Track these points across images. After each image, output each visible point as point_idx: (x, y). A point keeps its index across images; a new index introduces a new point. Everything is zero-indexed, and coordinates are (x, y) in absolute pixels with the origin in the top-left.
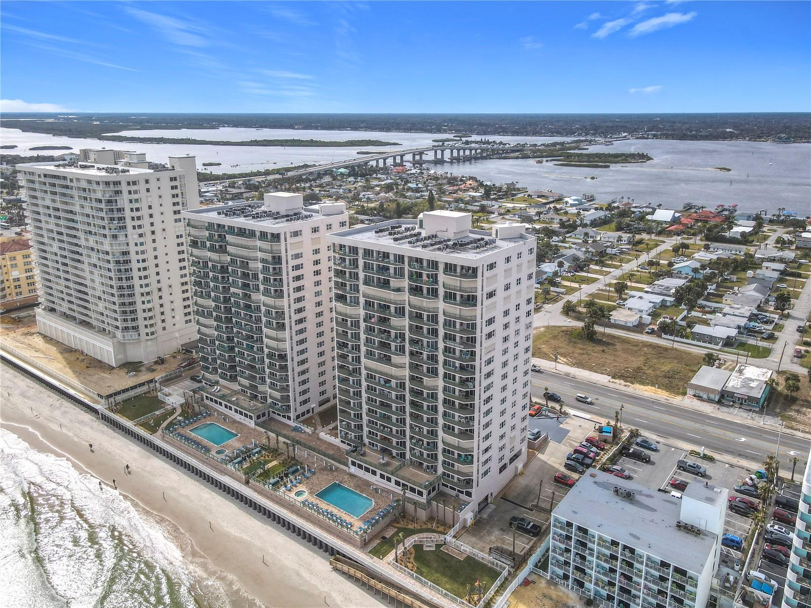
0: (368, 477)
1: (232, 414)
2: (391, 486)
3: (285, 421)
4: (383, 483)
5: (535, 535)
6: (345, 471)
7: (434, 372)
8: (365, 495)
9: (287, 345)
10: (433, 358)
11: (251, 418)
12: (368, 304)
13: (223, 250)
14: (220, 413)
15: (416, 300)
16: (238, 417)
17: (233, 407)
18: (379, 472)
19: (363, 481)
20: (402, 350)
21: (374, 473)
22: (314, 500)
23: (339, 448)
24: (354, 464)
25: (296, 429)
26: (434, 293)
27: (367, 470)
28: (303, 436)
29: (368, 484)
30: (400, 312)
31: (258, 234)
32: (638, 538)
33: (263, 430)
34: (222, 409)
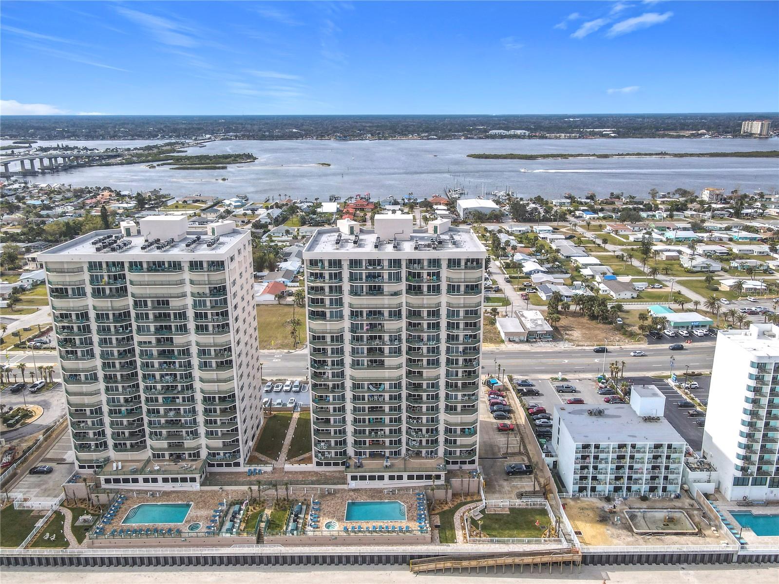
0: (376, 484)
1: (160, 486)
2: (405, 483)
3: (233, 469)
4: (396, 484)
5: (531, 472)
6: (344, 490)
7: (435, 363)
8: (387, 501)
9: (235, 384)
10: (435, 351)
11: (193, 480)
12: (354, 314)
13: (122, 292)
14: (139, 492)
15: (415, 300)
16: (169, 487)
17: (160, 477)
18: (387, 475)
19: (370, 491)
20: (397, 352)
21: (381, 478)
22: (349, 525)
23: (316, 473)
24: (354, 478)
25: (251, 473)
26: (436, 290)
27: (372, 478)
28: (266, 476)
29: (379, 491)
30: (396, 314)
31: (145, 266)
32: (635, 437)
33: (216, 488)
34: (141, 486)
